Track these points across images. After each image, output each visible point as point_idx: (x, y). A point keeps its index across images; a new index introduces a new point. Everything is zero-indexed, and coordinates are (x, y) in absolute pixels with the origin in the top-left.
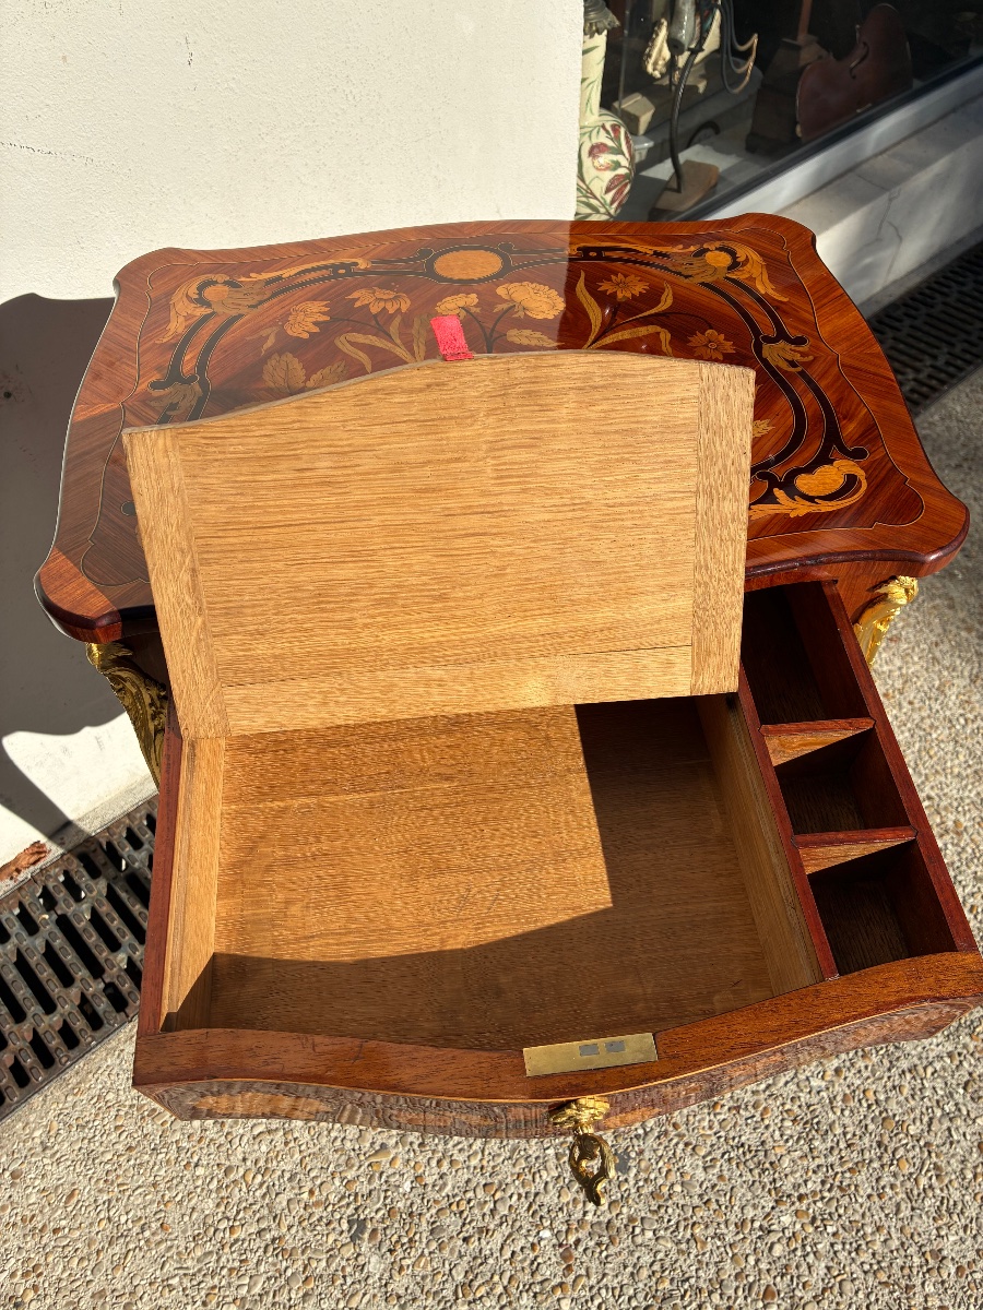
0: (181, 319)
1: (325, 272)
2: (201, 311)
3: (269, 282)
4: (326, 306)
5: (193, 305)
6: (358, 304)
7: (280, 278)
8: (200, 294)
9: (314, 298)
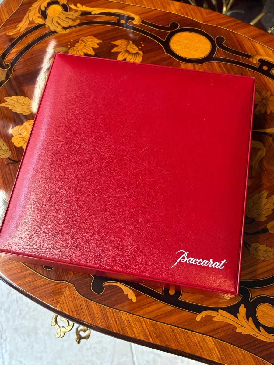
0: (28, 22)
1: (114, 19)
2: (40, 21)
3: (84, 14)
4: (98, 44)
5: (39, 15)
6: (114, 50)
7: (89, 13)
8: (46, 8)
9: (96, 36)
